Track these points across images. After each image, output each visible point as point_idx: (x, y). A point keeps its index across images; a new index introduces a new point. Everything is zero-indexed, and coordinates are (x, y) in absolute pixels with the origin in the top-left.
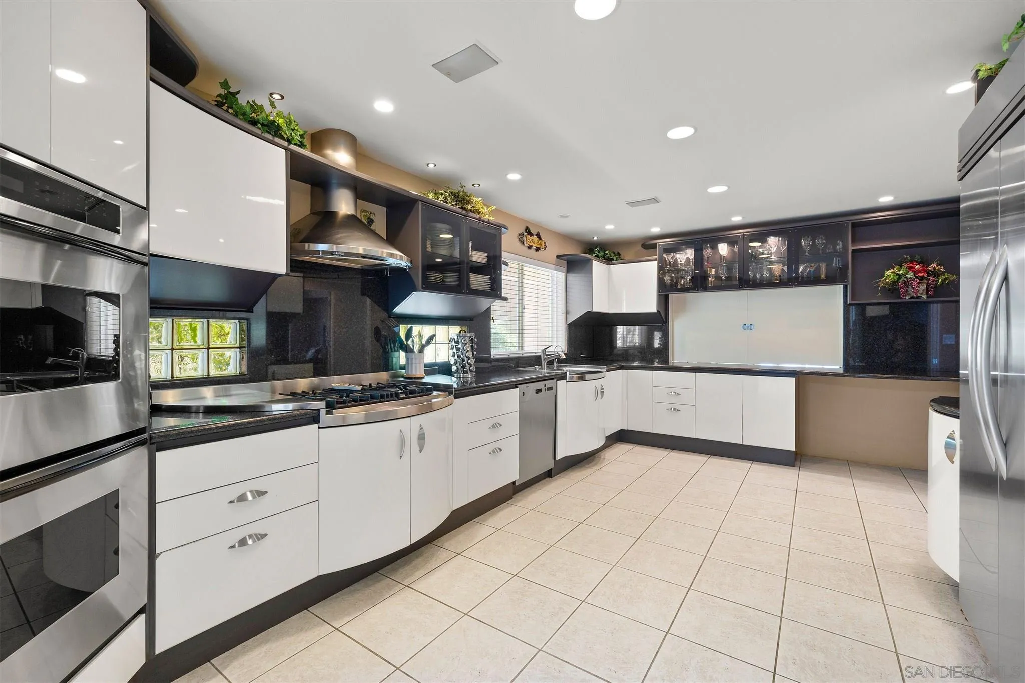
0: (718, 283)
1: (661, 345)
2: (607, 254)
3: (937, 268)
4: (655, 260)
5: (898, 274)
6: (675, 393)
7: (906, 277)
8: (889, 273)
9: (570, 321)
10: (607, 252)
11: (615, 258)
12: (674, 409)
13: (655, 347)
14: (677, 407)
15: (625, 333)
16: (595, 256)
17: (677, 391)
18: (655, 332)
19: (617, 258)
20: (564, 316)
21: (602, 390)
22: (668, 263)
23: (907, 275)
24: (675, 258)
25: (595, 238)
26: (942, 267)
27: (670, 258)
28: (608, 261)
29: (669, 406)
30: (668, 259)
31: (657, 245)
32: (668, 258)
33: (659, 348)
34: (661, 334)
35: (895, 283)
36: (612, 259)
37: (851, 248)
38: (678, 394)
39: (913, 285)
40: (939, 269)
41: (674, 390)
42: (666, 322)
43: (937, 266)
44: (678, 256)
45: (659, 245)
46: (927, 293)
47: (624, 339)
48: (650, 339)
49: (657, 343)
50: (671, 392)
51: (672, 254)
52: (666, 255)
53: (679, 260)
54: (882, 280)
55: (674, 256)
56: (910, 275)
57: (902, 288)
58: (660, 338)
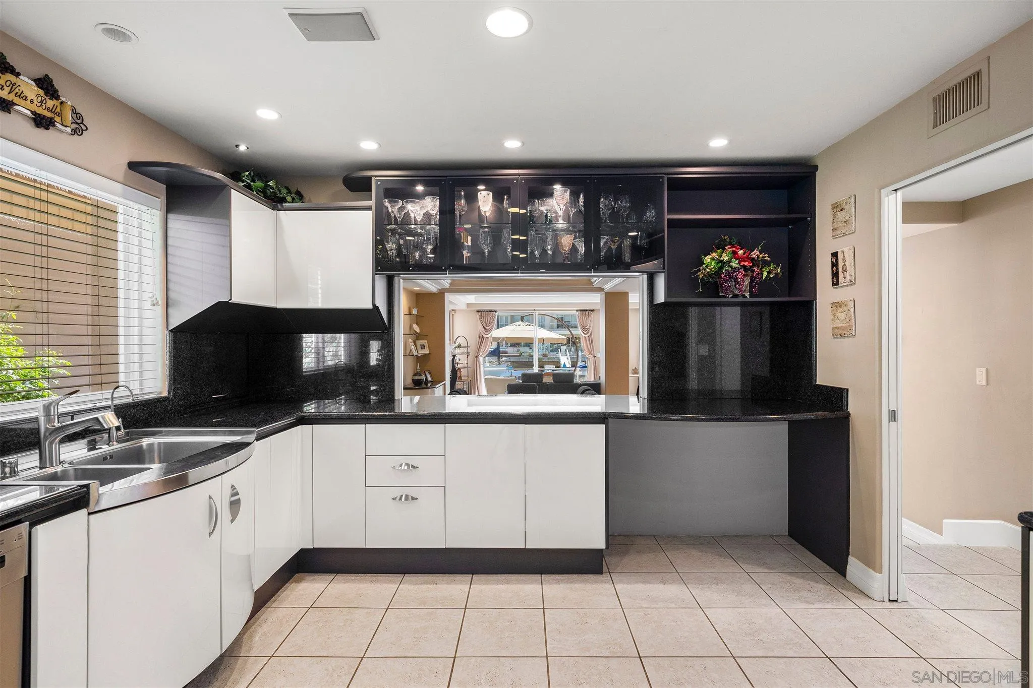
0: (477, 261)
1: (380, 361)
2: (272, 188)
3: (761, 256)
4: (368, 208)
5: (721, 262)
6: (407, 465)
7: (731, 267)
8: (707, 259)
9: (175, 322)
10: (271, 183)
11: (289, 198)
12: (407, 496)
13: (372, 364)
14: (412, 492)
15: (320, 345)
16: (245, 186)
17: (413, 461)
18: (372, 343)
19: (293, 199)
20: (160, 310)
21: (236, 498)
22: (393, 220)
23: (731, 264)
24: (406, 211)
25: (243, 148)
26: (766, 255)
27: (395, 210)
28: (275, 201)
29: (397, 492)
30: (393, 212)
31: (373, 179)
32: (393, 208)
33: (378, 365)
34: (380, 344)
35: (718, 273)
36: (283, 200)
37: (667, 217)
38: (414, 467)
39: (737, 278)
40: (763, 257)
41: (404, 460)
42: (390, 328)
43: (761, 254)
44: (410, 207)
45: (376, 181)
46: (751, 291)
47: (319, 354)
48: (364, 353)
49: (374, 358)
50: (401, 465)
51: (400, 202)
52: (390, 202)
53: (412, 215)
54: (701, 268)
55: (403, 208)
56: (735, 264)
57: (726, 283)
58: (378, 351)
